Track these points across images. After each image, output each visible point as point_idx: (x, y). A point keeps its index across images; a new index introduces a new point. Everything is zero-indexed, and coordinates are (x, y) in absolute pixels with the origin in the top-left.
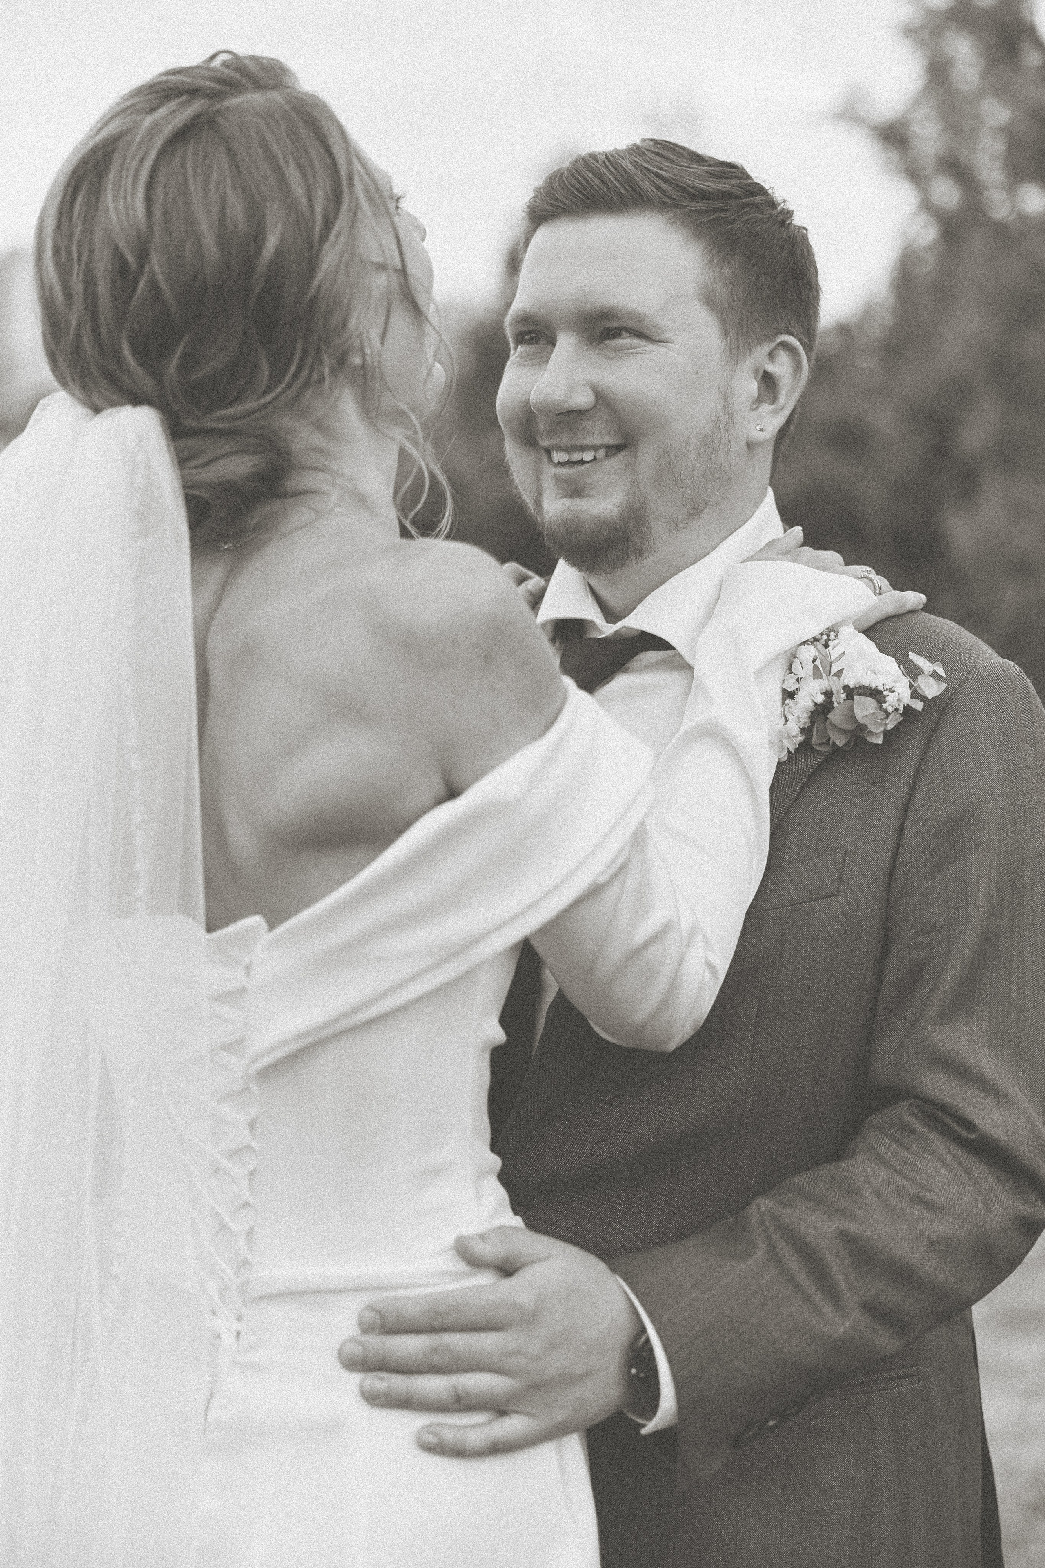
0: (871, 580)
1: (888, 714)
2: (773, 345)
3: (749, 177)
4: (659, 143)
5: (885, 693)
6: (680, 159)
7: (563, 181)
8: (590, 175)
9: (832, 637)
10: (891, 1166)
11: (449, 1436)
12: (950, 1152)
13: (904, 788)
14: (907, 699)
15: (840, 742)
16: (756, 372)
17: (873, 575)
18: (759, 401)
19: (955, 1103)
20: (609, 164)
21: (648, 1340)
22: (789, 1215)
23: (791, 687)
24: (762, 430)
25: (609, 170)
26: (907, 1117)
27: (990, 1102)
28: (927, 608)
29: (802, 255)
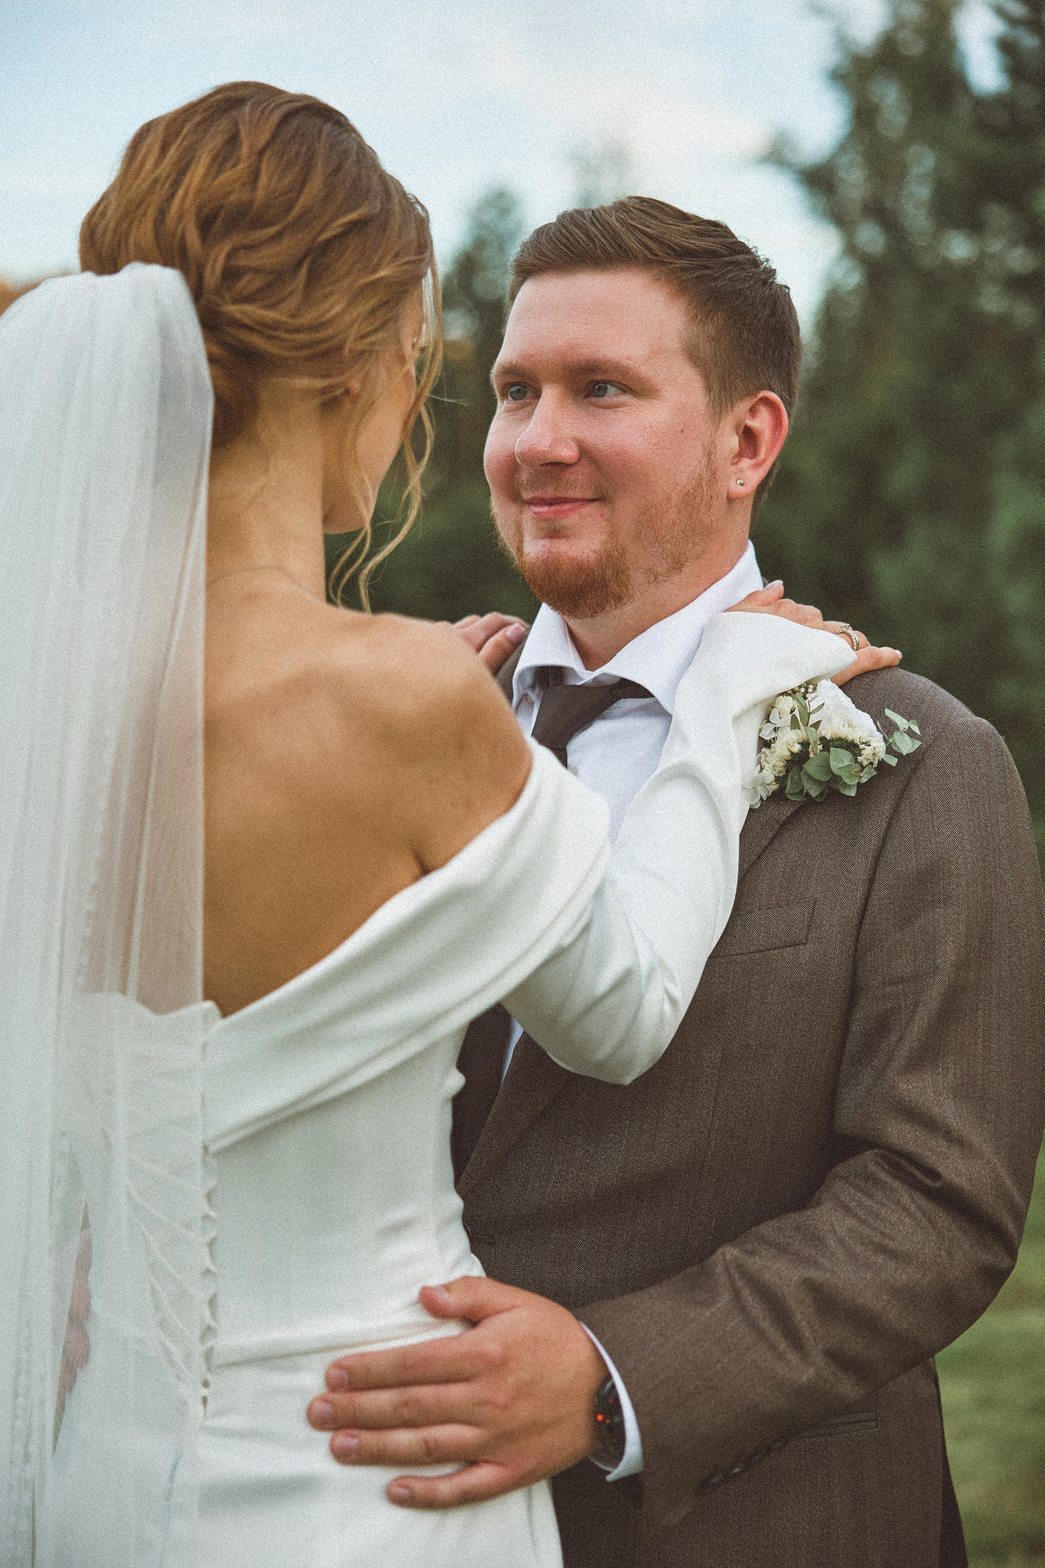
0: (849, 636)
1: (863, 768)
2: (756, 400)
3: (733, 236)
4: (645, 202)
5: (862, 746)
6: (666, 218)
7: (550, 237)
8: (577, 231)
9: (810, 690)
10: (856, 1216)
11: (419, 1487)
12: (913, 1202)
13: (875, 842)
14: (882, 754)
15: (814, 793)
16: (737, 428)
17: (850, 631)
18: (740, 455)
19: (920, 1151)
20: (595, 221)
21: (613, 1386)
22: (755, 1263)
23: (767, 735)
24: (742, 484)
25: (596, 227)
26: (872, 1167)
27: (954, 1152)
28: (904, 664)
29: (783, 313)
